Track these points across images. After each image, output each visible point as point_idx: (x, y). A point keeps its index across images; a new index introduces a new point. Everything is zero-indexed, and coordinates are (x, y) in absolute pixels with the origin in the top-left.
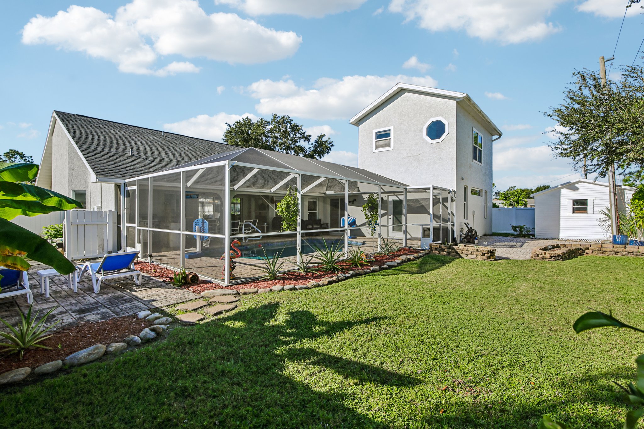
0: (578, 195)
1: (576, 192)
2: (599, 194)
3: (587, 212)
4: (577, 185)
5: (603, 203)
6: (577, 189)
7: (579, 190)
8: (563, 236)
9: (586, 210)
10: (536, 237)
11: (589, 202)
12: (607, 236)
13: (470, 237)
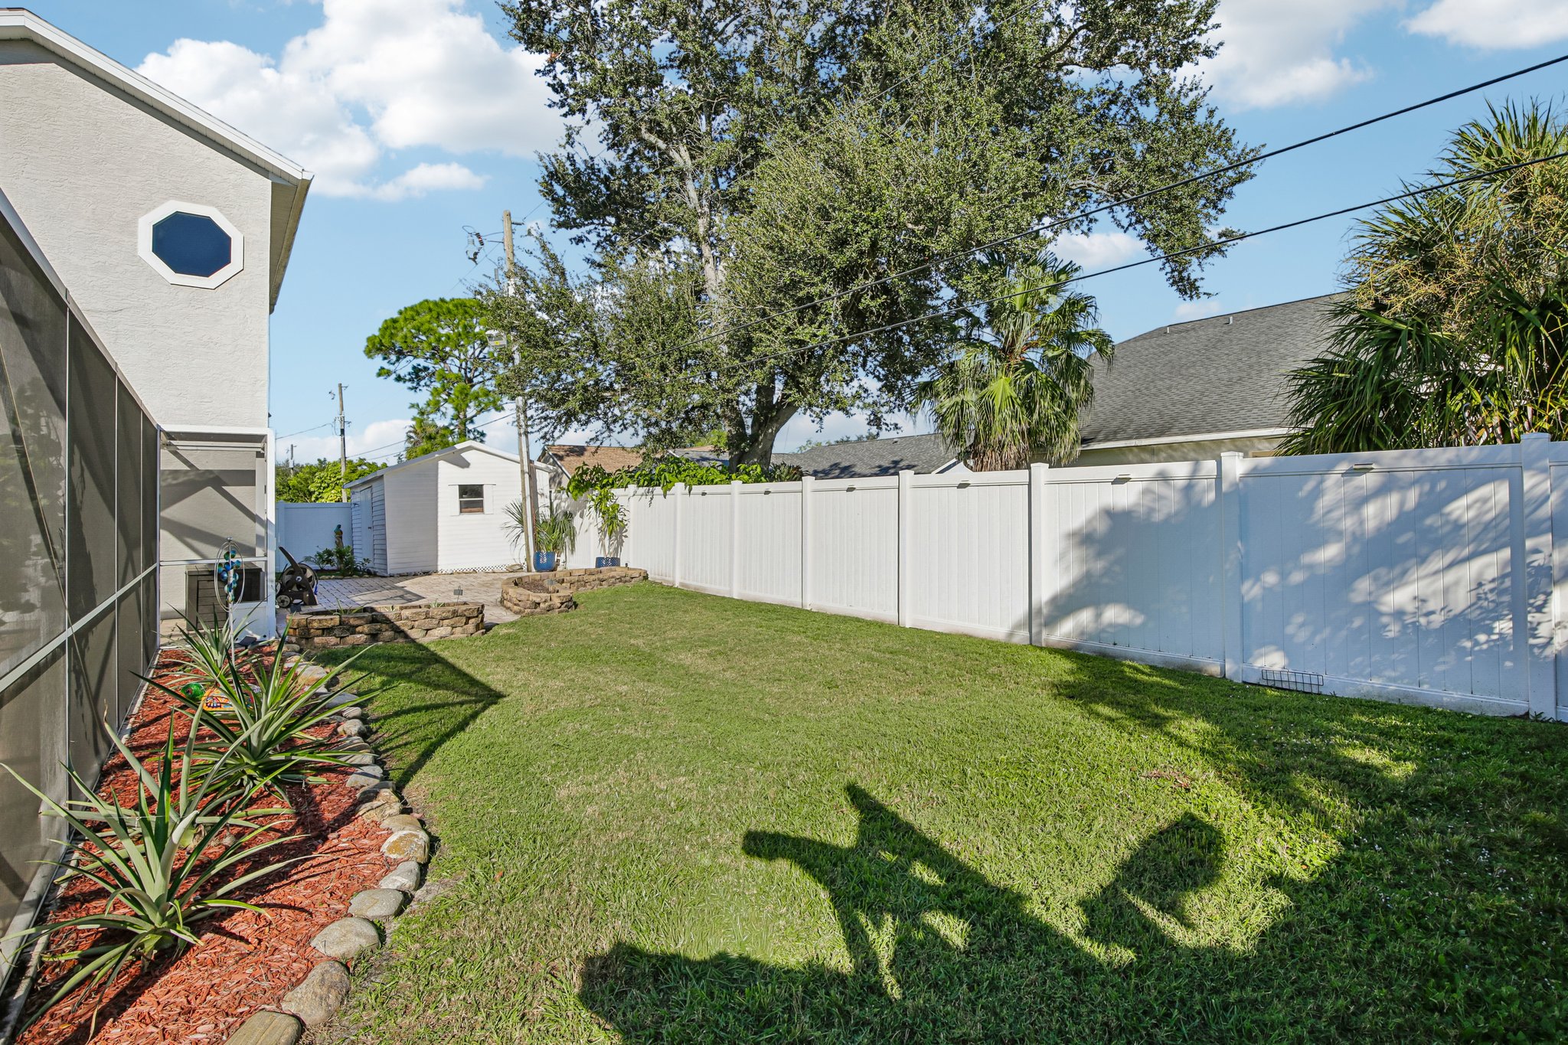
0: (469, 478)
1: (463, 470)
2: (502, 474)
3: (483, 511)
4: (464, 455)
5: (506, 493)
6: (463, 462)
7: (470, 466)
8: (444, 564)
9: (482, 506)
10: (389, 572)
11: (486, 491)
12: (516, 557)
13: (299, 586)
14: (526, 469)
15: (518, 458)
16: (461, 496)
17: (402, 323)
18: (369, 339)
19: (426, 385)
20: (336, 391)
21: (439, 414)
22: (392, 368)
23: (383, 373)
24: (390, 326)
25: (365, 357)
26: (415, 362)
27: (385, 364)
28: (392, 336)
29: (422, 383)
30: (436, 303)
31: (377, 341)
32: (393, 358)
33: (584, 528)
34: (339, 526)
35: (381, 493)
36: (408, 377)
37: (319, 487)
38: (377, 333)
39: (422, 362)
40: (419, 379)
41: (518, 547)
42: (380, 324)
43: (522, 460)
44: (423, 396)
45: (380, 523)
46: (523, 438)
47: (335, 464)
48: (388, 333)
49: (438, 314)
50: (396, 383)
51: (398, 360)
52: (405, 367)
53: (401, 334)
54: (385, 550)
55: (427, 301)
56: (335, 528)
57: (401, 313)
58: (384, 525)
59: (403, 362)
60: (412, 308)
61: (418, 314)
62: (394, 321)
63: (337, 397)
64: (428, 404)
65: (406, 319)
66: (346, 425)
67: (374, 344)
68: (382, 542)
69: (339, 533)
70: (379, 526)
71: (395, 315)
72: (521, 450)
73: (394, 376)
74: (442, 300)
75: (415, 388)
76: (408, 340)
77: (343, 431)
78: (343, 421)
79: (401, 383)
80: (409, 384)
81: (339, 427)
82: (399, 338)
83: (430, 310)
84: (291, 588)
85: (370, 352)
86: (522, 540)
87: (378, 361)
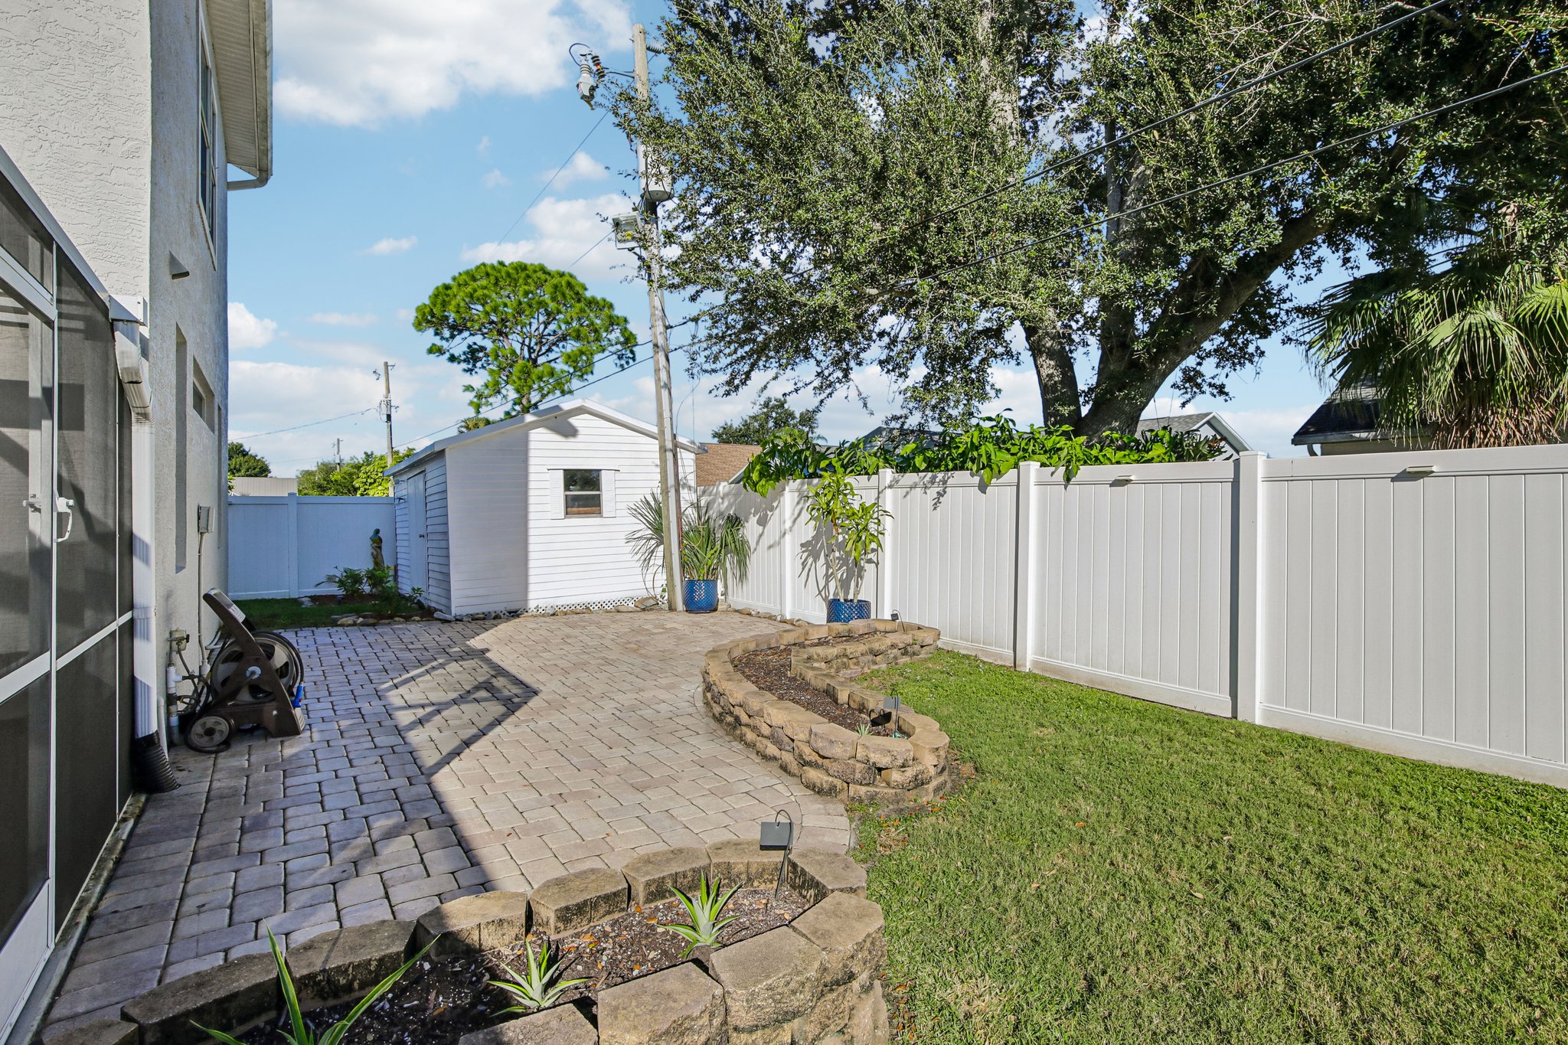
0: (579, 456)
1: (570, 443)
2: (627, 455)
3: (600, 513)
4: (574, 421)
5: (635, 484)
6: (570, 432)
7: (580, 438)
8: (540, 595)
9: (599, 505)
10: (455, 611)
11: (605, 479)
12: (649, 585)
13: (255, 689)
14: (669, 445)
15: (655, 430)
16: (567, 488)
17: (455, 290)
18: (418, 309)
19: (483, 367)
20: (381, 371)
21: (500, 397)
22: (445, 344)
23: (435, 350)
24: (443, 294)
25: (413, 329)
26: (471, 340)
27: (437, 340)
28: (444, 304)
29: (479, 364)
30: (493, 267)
31: (427, 310)
32: (447, 333)
33: (765, 541)
34: (377, 531)
35: (441, 479)
36: (463, 357)
37: (365, 483)
38: (427, 302)
39: (478, 339)
40: (476, 360)
41: (652, 570)
42: (430, 291)
43: (662, 432)
44: (480, 379)
45: (440, 529)
46: (665, 393)
47: (382, 458)
48: (439, 301)
49: (497, 279)
50: (450, 364)
51: (453, 337)
52: (459, 345)
53: (453, 303)
54: (448, 575)
55: (484, 265)
56: (371, 533)
57: (454, 279)
58: (446, 533)
59: (458, 339)
60: (467, 273)
61: (474, 279)
62: (447, 287)
63: (383, 379)
64: (486, 386)
65: (459, 285)
66: (393, 409)
67: (424, 314)
68: (442, 561)
69: (377, 540)
70: (438, 536)
71: (449, 281)
72: (660, 415)
73: (447, 355)
74: (501, 263)
75: (471, 370)
76: (462, 310)
77: (389, 417)
78: (389, 404)
79: (455, 364)
80: (464, 366)
81: (384, 412)
82: (452, 307)
83: (488, 275)
84: (233, 695)
85: (420, 324)
86: (658, 559)
87: (429, 337)
